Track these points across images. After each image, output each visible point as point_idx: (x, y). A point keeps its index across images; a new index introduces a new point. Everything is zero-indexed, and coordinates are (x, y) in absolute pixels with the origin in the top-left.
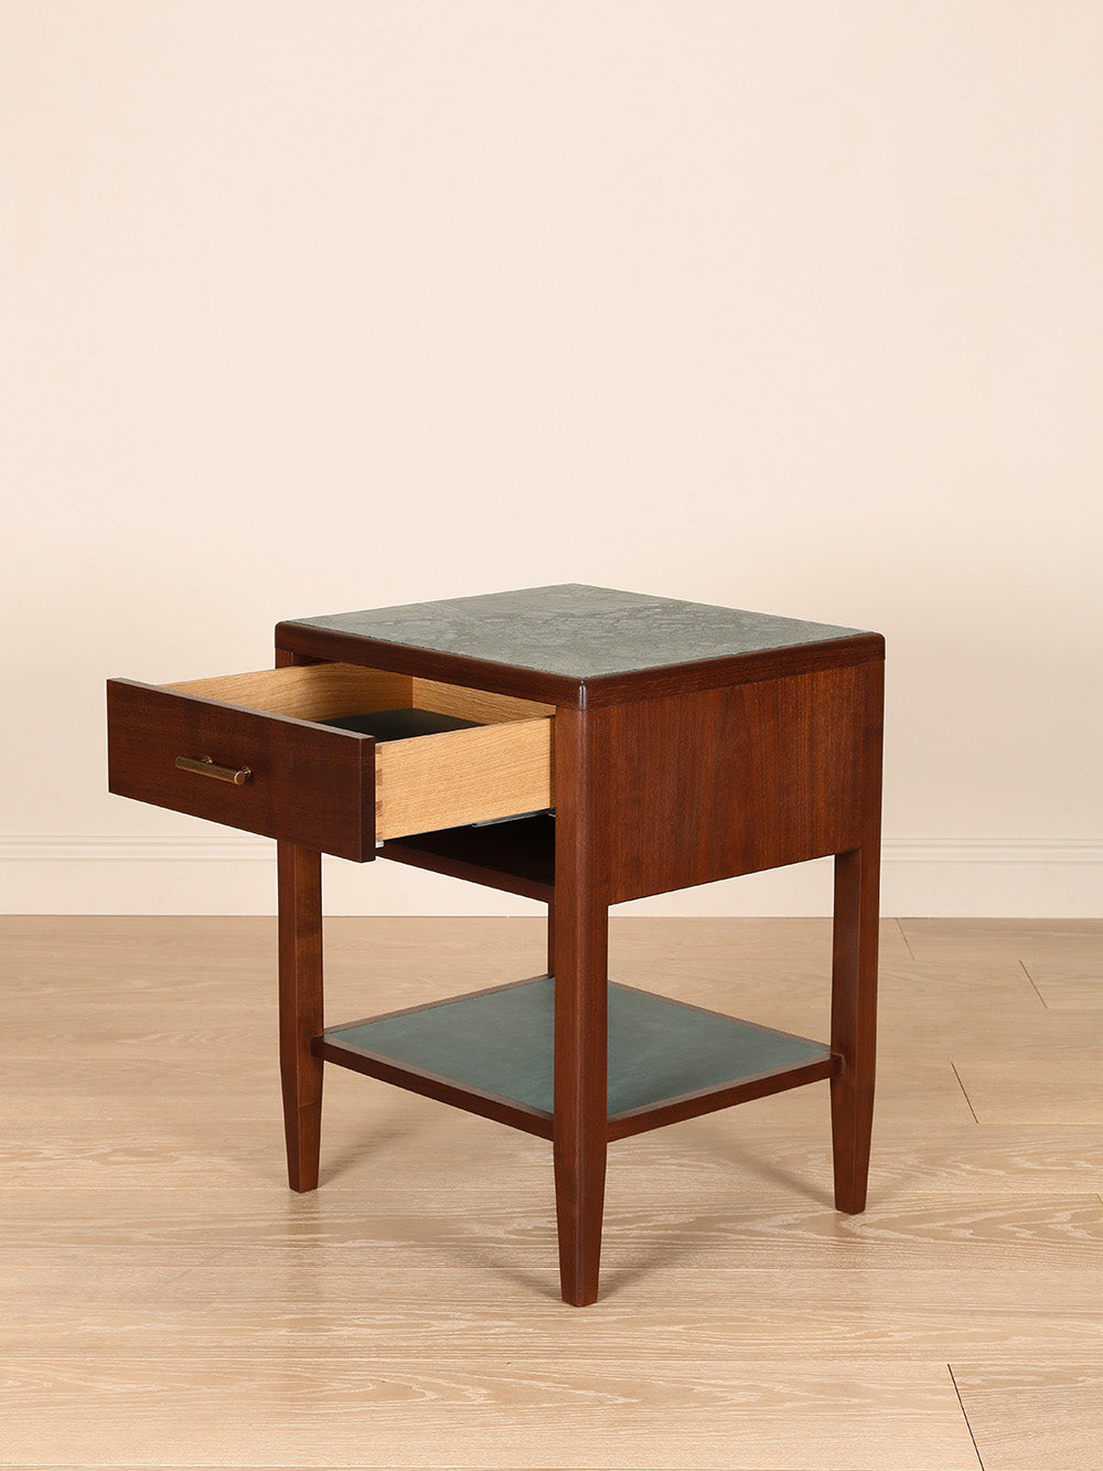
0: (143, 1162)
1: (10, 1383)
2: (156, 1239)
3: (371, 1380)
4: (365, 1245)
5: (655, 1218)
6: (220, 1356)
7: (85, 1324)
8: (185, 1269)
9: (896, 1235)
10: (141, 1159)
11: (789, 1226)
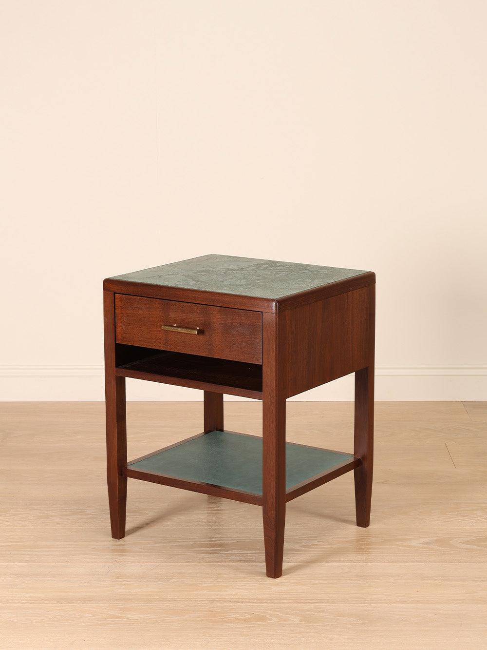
0: (133, 515)
1: (87, 615)
2: (143, 550)
3: (247, 613)
4: (237, 552)
5: (366, 540)
6: (179, 603)
7: (117, 588)
8: (158, 564)
9: (475, 547)
10: (132, 514)
11: (427, 543)
